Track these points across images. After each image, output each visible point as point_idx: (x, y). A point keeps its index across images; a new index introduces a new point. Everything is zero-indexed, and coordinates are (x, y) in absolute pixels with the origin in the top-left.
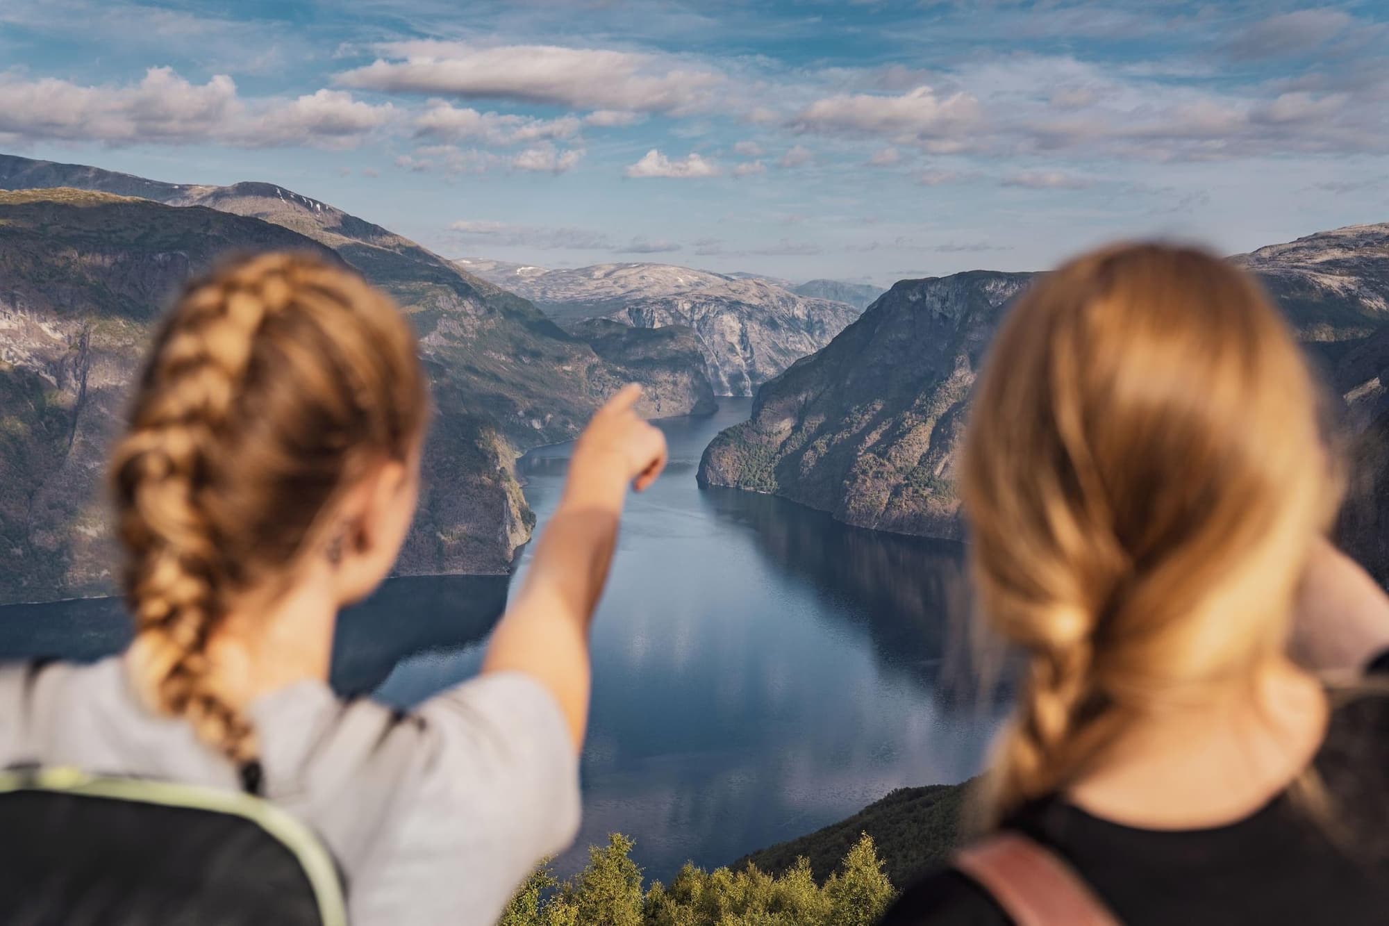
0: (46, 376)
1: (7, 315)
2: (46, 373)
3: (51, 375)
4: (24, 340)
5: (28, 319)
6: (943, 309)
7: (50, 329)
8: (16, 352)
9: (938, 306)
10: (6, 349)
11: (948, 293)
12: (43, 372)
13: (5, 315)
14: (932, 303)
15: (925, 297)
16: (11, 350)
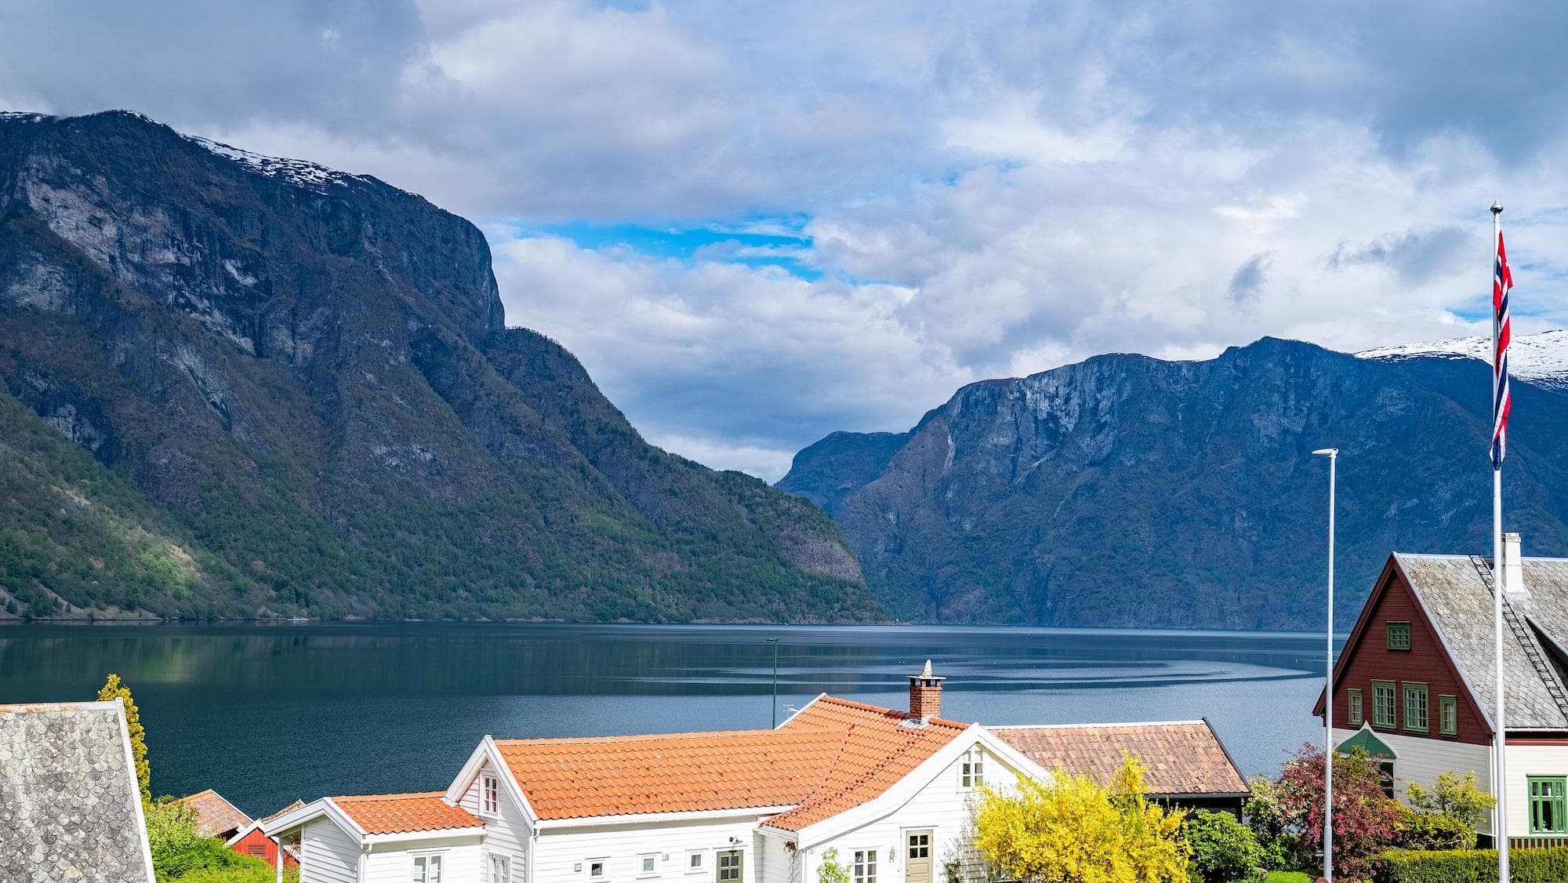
0: (233, 337)
1: (176, 242)
2: (235, 333)
3: (244, 335)
4: (201, 281)
5: (207, 251)
6: (1052, 407)
7: (237, 269)
8: (187, 298)
9: (1044, 405)
10: (175, 293)
11: (1057, 388)
12: (230, 332)
13: (173, 243)
14: (1036, 402)
15: (1025, 395)
16: (183, 296)
